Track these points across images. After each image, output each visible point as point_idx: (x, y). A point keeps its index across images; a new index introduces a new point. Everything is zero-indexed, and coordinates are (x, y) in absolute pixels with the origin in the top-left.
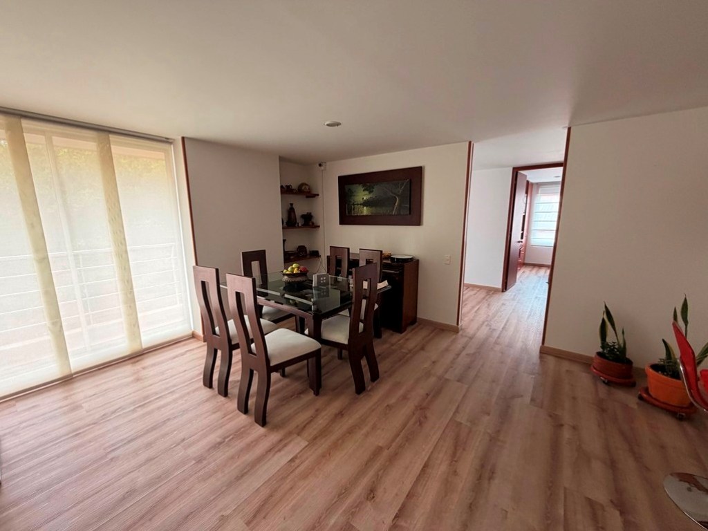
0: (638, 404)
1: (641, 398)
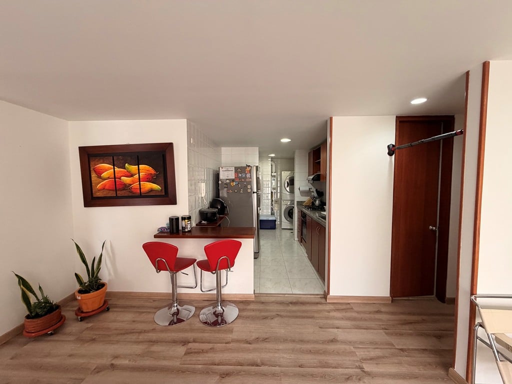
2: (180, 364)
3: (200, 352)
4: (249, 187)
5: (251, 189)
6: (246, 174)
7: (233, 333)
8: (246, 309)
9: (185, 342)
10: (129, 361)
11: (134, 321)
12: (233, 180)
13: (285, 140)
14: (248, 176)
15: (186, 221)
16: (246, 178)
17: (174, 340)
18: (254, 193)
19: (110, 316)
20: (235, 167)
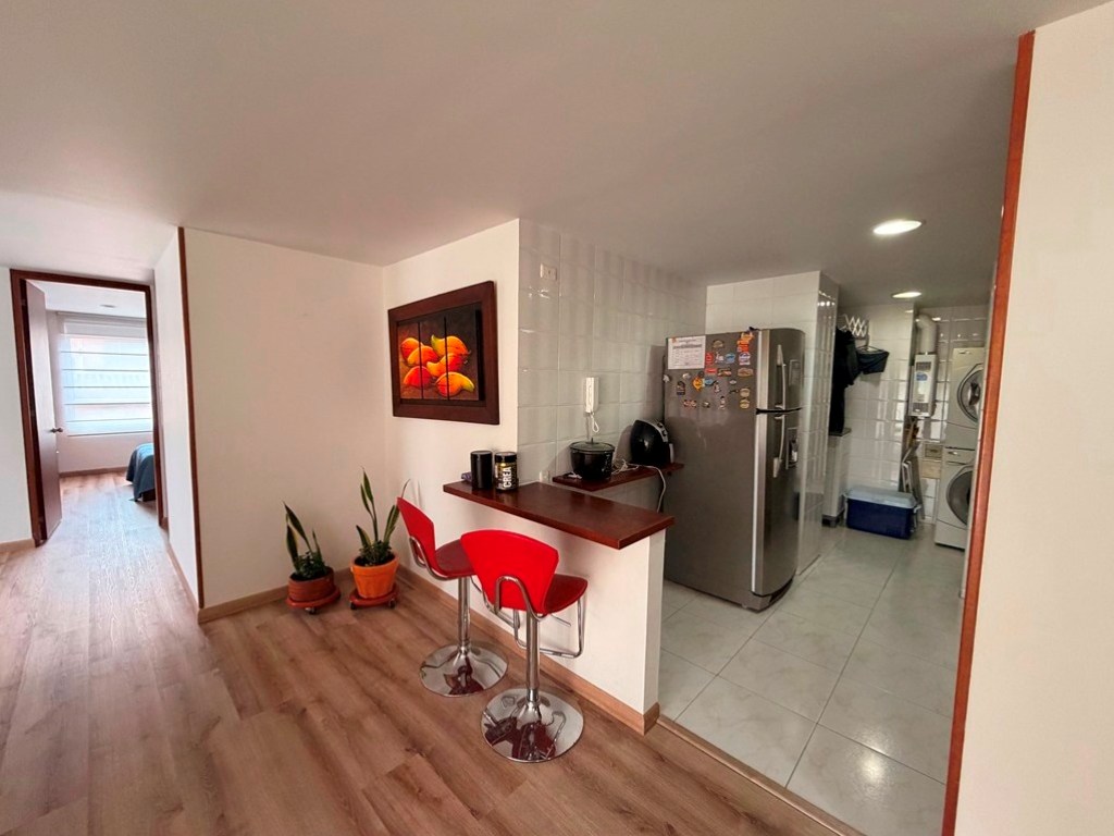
0: (355, 616)
1: (354, 607)
2: (364, 792)
3: (413, 789)
4: (745, 393)
5: (753, 398)
6: (738, 354)
7: (512, 795)
8: (600, 748)
9: (415, 745)
10: (323, 721)
11: (400, 647)
12: (701, 374)
13: (894, 228)
14: (745, 359)
15: (503, 465)
16: (735, 366)
17: (406, 729)
18: (759, 411)
19: (385, 617)
20: (708, 336)
